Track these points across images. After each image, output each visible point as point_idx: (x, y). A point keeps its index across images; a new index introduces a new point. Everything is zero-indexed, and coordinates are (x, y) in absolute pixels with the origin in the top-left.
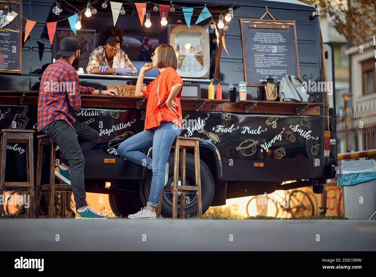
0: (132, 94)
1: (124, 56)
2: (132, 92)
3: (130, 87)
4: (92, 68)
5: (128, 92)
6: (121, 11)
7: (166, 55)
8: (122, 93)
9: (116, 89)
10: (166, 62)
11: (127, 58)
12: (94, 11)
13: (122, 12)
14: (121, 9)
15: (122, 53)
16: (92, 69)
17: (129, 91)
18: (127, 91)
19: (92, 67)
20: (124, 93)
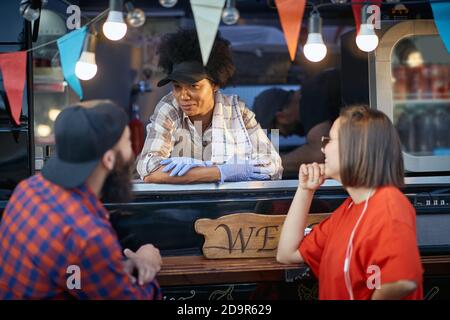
0: (268, 241)
1: (244, 116)
2: (269, 235)
3: (263, 221)
4: (152, 166)
5: (257, 235)
6: (226, 14)
7: (363, 145)
8: (239, 240)
9: (222, 228)
10: (365, 173)
11: (253, 122)
12: (136, 18)
13: (229, 16)
14: (225, 7)
15: (238, 109)
16: (150, 169)
17: (262, 232)
18: (254, 233)
19: (151, 163)
20: (246, 238)
